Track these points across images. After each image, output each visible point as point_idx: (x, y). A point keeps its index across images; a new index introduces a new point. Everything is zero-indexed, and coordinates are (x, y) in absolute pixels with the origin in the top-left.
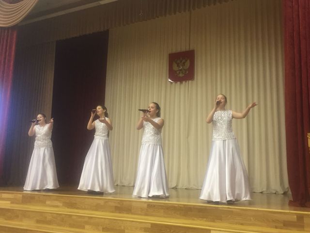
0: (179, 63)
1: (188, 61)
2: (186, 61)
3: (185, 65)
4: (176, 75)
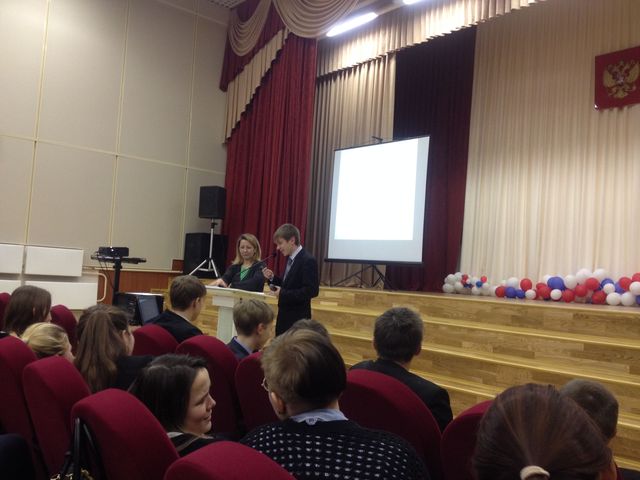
0: (616, 73)
1: (636, 67)
2: (632, 66)
3: (628, 75)
4: (610, 95)
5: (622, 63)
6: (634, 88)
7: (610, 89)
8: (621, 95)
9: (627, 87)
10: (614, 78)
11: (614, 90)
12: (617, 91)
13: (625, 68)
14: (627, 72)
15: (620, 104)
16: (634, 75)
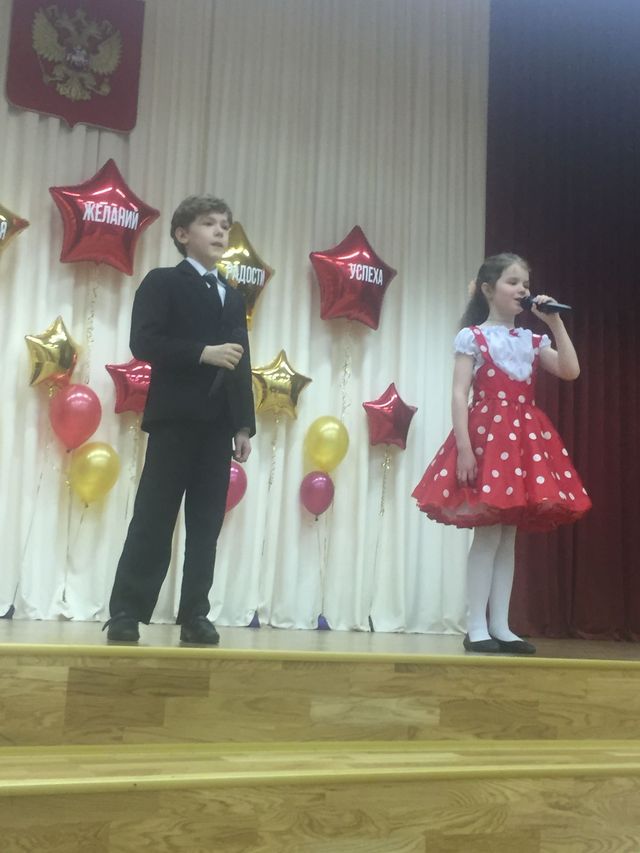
3: (95, 52)
4: (47, 79)
5: (80, 14)
6: (105, 90)
7: (50, 66)
8: (72, 91)
9: (90, 81)
10: (61, 41)
11: (59, 72)
12: (65, 79)
13: (93, 30)
14: (93, 49)
15: (71, 114)
16: (107, 60)
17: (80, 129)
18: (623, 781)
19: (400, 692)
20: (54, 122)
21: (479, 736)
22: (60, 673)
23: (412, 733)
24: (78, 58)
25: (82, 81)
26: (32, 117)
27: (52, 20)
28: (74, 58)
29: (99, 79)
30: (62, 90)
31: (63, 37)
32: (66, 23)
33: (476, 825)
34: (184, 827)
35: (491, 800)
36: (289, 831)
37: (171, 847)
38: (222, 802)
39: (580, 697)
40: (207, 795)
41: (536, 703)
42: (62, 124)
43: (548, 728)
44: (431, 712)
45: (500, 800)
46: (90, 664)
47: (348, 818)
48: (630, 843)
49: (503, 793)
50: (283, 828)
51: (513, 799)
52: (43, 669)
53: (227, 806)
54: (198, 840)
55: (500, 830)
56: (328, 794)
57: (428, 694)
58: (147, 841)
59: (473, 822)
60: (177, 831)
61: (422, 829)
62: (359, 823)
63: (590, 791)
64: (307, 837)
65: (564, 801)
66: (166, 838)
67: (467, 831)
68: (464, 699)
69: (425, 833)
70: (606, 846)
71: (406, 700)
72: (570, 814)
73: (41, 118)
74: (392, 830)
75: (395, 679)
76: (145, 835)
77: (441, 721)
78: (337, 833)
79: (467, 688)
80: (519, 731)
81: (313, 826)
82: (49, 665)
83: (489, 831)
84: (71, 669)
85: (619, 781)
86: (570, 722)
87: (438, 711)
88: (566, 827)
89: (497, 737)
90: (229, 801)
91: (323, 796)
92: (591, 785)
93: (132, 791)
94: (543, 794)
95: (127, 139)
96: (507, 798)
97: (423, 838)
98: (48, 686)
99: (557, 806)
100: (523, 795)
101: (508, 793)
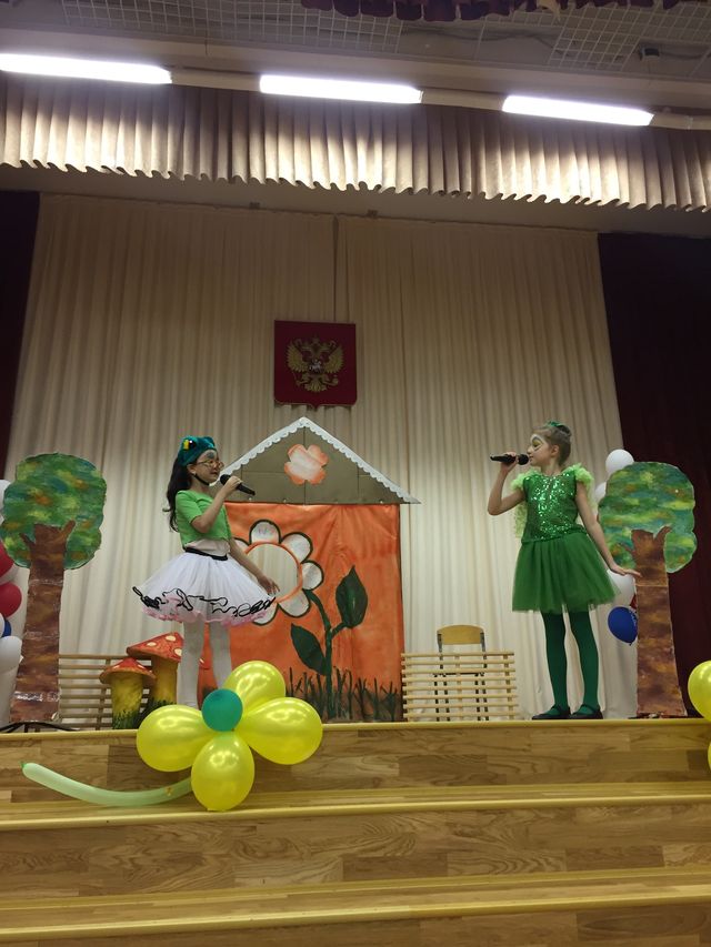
0: (309, 353)
1: (339, 351)
2: (332, 350)
3: (327, 360)
4: (299, 383)
5: (316, 341)
6: (336, 382)
7: (300, 375)
8: (315, 387)
9: (325, 378)
10: (305, 360)
11: (305, 377)
12: (311, 379)
13: (324, 348)
14: (325, 358)
16: (336, 363)
17: (321, 409)
18: (524, 813)
19: (364, 752)
20: (303, 408)
21: (435, 783)
22: (104, 749)
23: (376, 783)
24: (317, 366)
25: (320, 379)
26: (288, 407)
27: (299, 348)
28: (314, 367)
29: (331, 376)
30: (308, 387)
31: (306, 357)
32: (307, 348)
33: (387, 850)
34: (144, 852)
35: (400, 830)
36: (227, 855)
37: (135, 865)
38: (174, 834)
39: (524, 750)
40: (162, 828)
41: (485, 756)
42: (308, 407)
43: (497, 776)
44: (391, 767)
45: (409, 829)
46: (124, 742)
47: (275, 845)
48: (535, 864)
49: (411, 824)
50: (223, 852)
51: (420, 829)
52: (90, 747)
53: (178, 836)
54: (155, 861)
55: (409, 853)
56: (259, 826)
57: (387, 752)
58: (117, 862)
59: (384, 847)
60: (139, 855)
61: (341, 852)
62: (284, 850)
63: (492, 821)
64: (243, 860)
65: (467, 830)
66: (132, 860)
67: (379, 854)
68: (419, 756)
69: (341, 856)
70: (511, 867)
71: (369, 758)
72: (475, 840)
73: (293, 407)
74: (312, 854)
75: (359, 742)
76: (116, 857)
77: (401, 773)
78: (267, 856)
79: (421, 747)
80: (470, 779)
81: (247, 850)
82: (95, 744)
83: (399, 854)
84: (110, 746)
85: (519, 813)
86: (519, 770)
87: (397, 765)
88: (471, 851)
89: (451, 784)
90: (179, 833)
91: (254, 828)
92: (494, 817)
93: (107, 827)
94: (447, 824)
95: (350, 409)
96: (414, 828)
97: (340, 860)
98: (95, 759)
99: (462, 834)
100: (429, 825)
101: (415, 823)
